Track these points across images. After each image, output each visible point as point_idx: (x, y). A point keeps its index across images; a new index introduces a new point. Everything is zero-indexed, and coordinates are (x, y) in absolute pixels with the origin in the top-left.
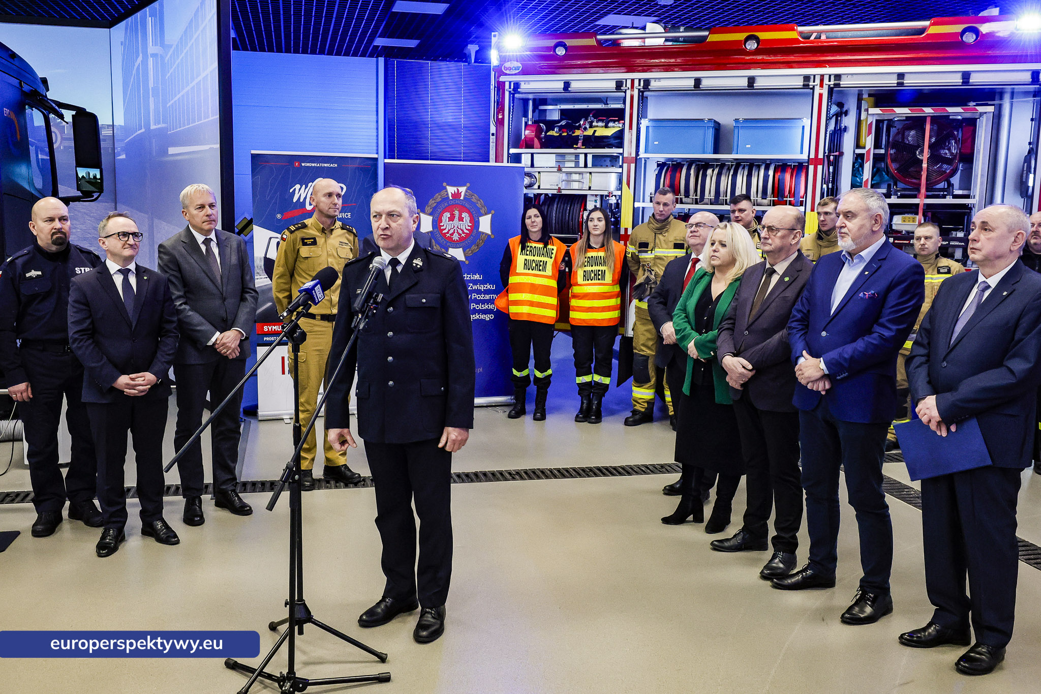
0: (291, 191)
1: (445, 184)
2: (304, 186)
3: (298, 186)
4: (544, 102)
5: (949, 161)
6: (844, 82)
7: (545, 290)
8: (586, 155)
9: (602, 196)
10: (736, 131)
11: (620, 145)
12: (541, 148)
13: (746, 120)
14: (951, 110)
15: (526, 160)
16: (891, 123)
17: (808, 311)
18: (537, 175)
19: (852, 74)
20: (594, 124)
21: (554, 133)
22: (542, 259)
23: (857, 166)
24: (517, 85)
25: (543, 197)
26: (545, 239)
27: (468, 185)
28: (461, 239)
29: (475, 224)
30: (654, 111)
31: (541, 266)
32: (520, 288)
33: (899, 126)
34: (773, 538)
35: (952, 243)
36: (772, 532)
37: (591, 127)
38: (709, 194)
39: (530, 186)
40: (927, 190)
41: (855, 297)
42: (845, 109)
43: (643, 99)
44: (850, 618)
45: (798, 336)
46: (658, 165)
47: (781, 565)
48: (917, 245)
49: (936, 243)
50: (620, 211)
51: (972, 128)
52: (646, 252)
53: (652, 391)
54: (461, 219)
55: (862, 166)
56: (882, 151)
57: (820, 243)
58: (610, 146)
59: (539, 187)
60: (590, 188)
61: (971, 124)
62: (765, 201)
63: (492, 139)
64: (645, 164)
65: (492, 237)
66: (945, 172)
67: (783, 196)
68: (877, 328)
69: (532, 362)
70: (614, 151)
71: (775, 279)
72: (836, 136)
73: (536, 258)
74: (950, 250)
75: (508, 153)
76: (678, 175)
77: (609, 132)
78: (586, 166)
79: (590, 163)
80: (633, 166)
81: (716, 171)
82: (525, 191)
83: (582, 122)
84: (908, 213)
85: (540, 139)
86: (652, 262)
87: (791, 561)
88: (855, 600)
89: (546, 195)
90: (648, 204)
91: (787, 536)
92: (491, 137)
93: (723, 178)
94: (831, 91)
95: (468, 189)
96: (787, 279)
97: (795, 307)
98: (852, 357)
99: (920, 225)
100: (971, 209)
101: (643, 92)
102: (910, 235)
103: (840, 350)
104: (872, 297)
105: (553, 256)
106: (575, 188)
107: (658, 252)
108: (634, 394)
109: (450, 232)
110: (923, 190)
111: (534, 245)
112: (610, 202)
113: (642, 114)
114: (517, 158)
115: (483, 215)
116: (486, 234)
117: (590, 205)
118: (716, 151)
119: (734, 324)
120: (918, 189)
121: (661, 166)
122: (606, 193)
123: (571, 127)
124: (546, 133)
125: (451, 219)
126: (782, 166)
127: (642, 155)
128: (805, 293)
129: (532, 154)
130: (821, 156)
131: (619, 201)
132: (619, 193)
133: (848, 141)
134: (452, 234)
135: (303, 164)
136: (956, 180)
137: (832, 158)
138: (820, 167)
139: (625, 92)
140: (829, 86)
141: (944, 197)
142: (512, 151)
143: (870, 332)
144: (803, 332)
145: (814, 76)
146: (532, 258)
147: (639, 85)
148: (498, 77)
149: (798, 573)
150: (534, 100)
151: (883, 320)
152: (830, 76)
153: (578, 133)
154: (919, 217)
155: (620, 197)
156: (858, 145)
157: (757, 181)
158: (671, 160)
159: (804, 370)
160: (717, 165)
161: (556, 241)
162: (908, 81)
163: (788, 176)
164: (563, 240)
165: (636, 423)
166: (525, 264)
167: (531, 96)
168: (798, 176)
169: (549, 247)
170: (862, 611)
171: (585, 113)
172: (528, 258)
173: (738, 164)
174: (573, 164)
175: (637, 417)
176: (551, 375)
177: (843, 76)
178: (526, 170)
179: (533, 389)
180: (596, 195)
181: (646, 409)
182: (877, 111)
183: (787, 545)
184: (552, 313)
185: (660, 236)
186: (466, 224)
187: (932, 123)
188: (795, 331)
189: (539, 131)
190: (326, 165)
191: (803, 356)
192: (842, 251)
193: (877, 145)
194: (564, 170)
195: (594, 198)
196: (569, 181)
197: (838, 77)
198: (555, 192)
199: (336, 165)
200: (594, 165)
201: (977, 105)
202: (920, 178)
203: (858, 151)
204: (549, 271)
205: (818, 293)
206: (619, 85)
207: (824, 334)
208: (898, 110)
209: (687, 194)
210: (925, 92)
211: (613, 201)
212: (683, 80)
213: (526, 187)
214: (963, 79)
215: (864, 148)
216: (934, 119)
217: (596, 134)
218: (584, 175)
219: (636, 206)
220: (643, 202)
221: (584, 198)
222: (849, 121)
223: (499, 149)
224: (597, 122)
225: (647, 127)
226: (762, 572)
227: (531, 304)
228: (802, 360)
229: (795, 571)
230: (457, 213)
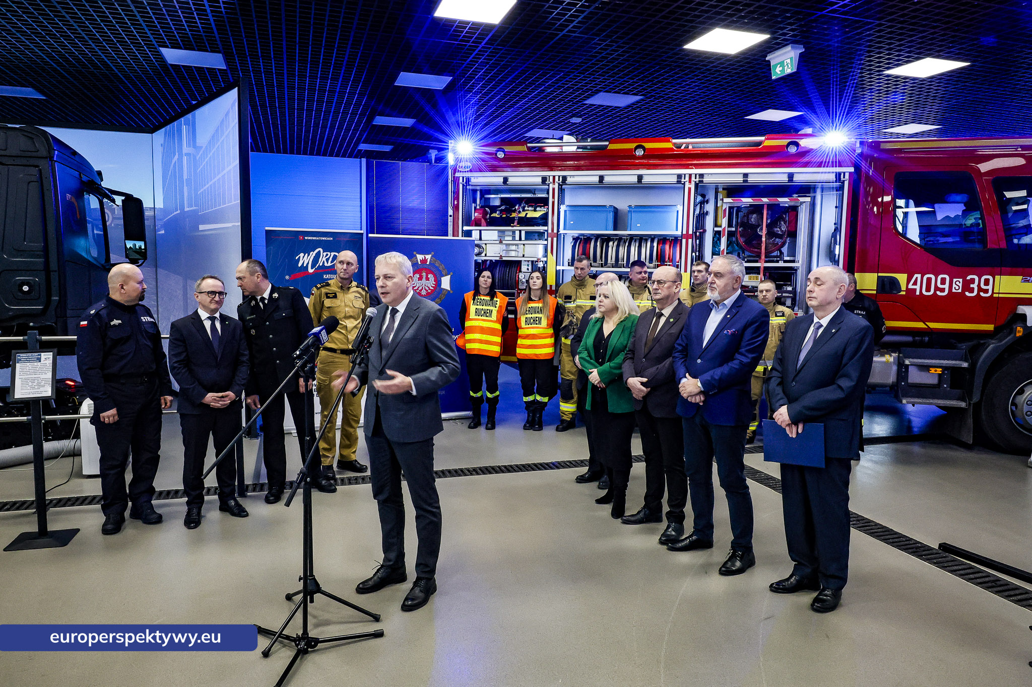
0: (297, 258)
1: (415, 253)
2: (307, 254)
3: (302, 255)
4: (489, 192)
5: (780, 237)
6: (706, 179)
7: (491, 332)
8: (520, 231)
9: (532, 262)
10: (629, 214)
11: (545, 224)
12: (487, 226)
13: (636, 206)
14: (780, 200)
15: (475, 235)
16: (739, 209)
17: (687, 344)
18: (484, 246)
19: (711, 174)
20: (526, 208)
21: (496, 215)
22: (489, 308)
23: (715, 239)
24: (468, 180)
25: (488, 262)
26: (492, 294)
27: (433, 253)
28: (428, 294)
29: (438, 283)
30: (569, 200)
31: (488, 313)
32: (473, 330)
33: (745, 211)
34: (667, 513)
35: (784, 295)
36: (666, 508)
37: (524, 210)
38: (611, 260)
39: (479, 254)
40: (766, 257)
41: (720, 335)
42: (706, 199)
43: (561, 191)
44: (726, 571)
45: (680, 362)
46: (574, 239)
47: (673, 533)
48: (760, 296)
49: (773, 295)
50: (546, 272)
51: (795, 213)
52: (570, 302)
53: (575, 405)
54: (427, 279)
55: (719, 239)
56: (733, 229)
57: (693, 294)
58: (538, 225)
59: (486, 255)
60: (523, 256)
61: (794, 210)
62: (651, 265)
63: (450, 219)
64: (564, 238)
65: (451, 292)
66: (777, 244)
67: (664, 261)
68: (737, 356)
69: (484, 386)
70: (541, 228)
71: (663, 320)
72: (700, 219)
73: (484, 307)
74: (782, 300)
75: (462, 230)
76: (588, 245)
77: (537, 214)
78: (520, 239)
79: (523, 237)
80: (555, 239)
81: (616, 243)
82: (476, 258)
83: (517, 207)
84: (753, 273)
85: (486, 220)
86: (575, 310)
87: (680, 531)
88: (728, 557)
89: (491, 261)
90: (566, 267)
91: (677, 511)
92: (449, 218)
93: (621, 248)
94: (697, 185)
95: (432, 256)
96: (672, 320)
97: (678, 342)
98: (720, 379)
99: (762, 282)
100: (796, 270)
101: (561, 185)
102: (754, 289)
103: (711, 372)
104: (733, 334)
105: (497, 306)
106: (513, 256)
107: (579, 302)
108: (561, 408)
109: (420, 289)
110: (763, 257)
111: (482, 298)
112: (539, 266)
113: (561, 201)
114: (468, 234)
115: (444, 276)
116: (446, 290)
117: (524, 268)
118: (615, 229)
119: (634, 354)
120: (759, 256)
121: (576, 239)
122: (535, 259)
123: (509, 211)
124: (490, 215)
125: (420, 279)
126: (663, 240)
127: (562, 231)
128: (684, 332)
129: (480, 231)
130: (690, 232)
131: (545, 265)
132: (545, 259)
133: (709, 221)
134: (421, 290)
135: (306, 238)
136: (785, 250)
137: (698, 233)
138: (690, 241)
139: (549, 185)
140: (695, 182)
141: (778, 262)
142: (466, 228)
143: (732, 359)
144: (683, 360)
145: (685, 175)
146: (481, 307)
147: (559, 180)
148: (454, 174)
149: (686, 538)
150: (481, 191)
151: (743, 350)
152: (696, 175)
153: (514, 215)
154: (761, 276)
155: (546, 262)
156: (716, 225)
157: (645, 251)
158: (583, 235)
159: (687, 387)
160: (616, 239)
161: (499, 295)
162: (751, 179)
163: (667, 247)
164: (505, 294)
165: (564, 429)
166: (476, 312)
167: (478, 188)
168: (675, 247)
169: (495, 299)
170: (734, 565)
171: (519, 201)
172: (478, 307)
173: (632, 238)
174: (511, 238)
175: (565, 425)
176: (499, 395)
177: (705, 175)
178: (476, 242)
179: (485, 406)
180: (528, 261)
181: (571, 419)
182: (730, 200)
183: (677, 517)
184: (497, 349)
185: (580, 290)
186: (431, 283)
187: (768, 210)
188: (677, 359)
189: (485, 213)
190: (323, 239)
191: (686, 377)
192: (710, 300)
193: (730, 225)
194: (504, 242)
195: (527, 263)
196: (508, 251)
197: (701, 176)
198: (498, 259)
199: (332, 239)
200: (526, 239)
201: (799, 196)
202: (761, 249)
203: (716, 229)
204: (494, 316)
205: (694, 331)
206: (544, 180)
207: (699, 361)
208: (744, 200)
209: (595, 260)
210: (762, 187)
211: (541, 265)
212: (591, 176)
213: (476, 255)
214: (789, 178)
215: (721, 227)
216: (770, 207)
217: (528, 216)
218: (519, 246)
219: (558, 269)
220: (563, 265)
221: (519, 263)
222: (710, 207)
223: (455, 226)
224: (528, 207)
225: (565, 211)
226: (660, 539)
227: (481, 341)
228: (684, 380)
229: (683, 537)
230: (424, 274)
